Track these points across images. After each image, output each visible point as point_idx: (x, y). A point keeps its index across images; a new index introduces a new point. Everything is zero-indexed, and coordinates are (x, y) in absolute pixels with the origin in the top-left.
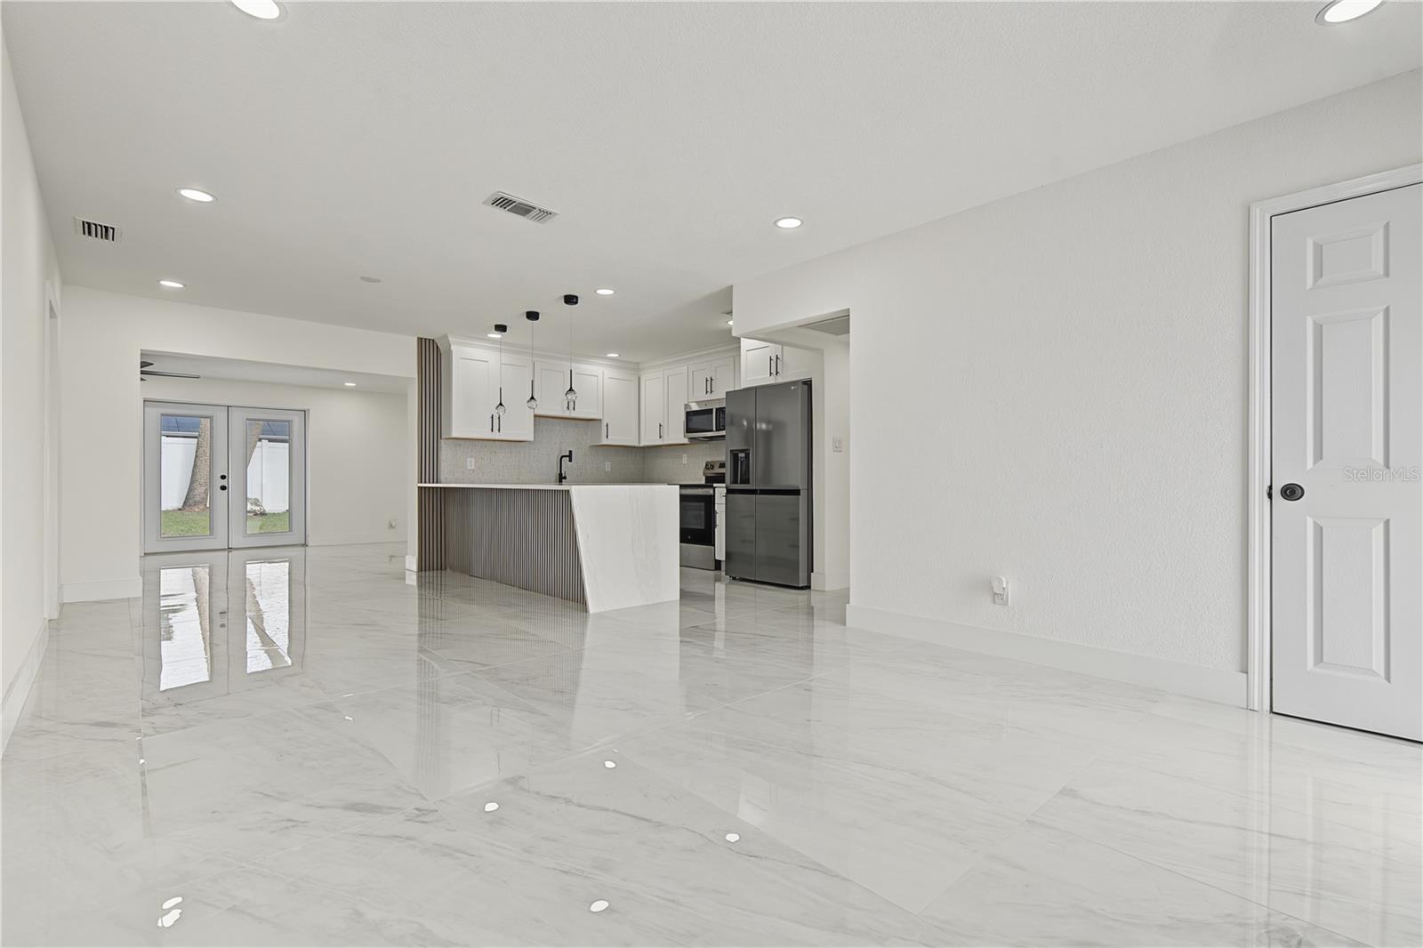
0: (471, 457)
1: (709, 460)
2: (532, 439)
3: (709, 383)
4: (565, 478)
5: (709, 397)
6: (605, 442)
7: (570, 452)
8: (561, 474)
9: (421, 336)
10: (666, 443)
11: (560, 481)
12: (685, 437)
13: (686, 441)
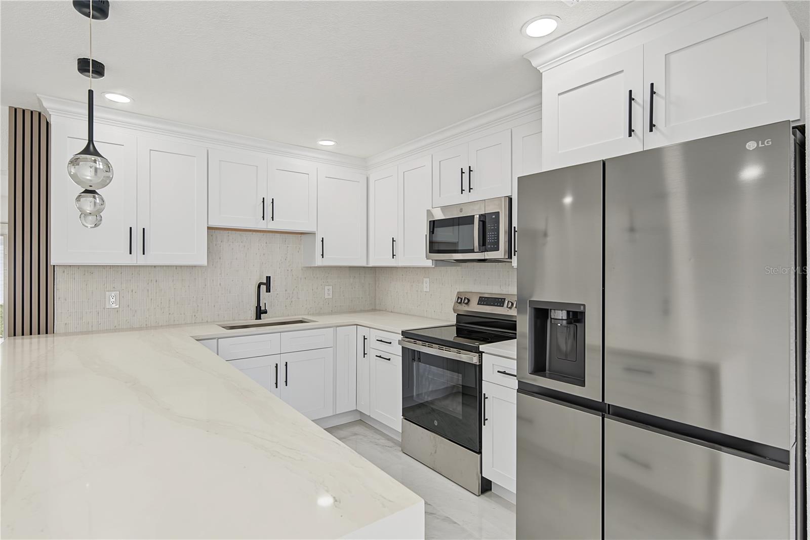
0: (114, 289)
1: (462, 289)
2: (205, 263)
3: (466, 176)
4: (265, 312)
5: (466, 198)
6: (319, 262)
7: (268, 278)
8: (258, 308)
9: (20, 105)
10: (400, 264)
11: (258, 317)
12: (427, 258)
13: (429, 263)
